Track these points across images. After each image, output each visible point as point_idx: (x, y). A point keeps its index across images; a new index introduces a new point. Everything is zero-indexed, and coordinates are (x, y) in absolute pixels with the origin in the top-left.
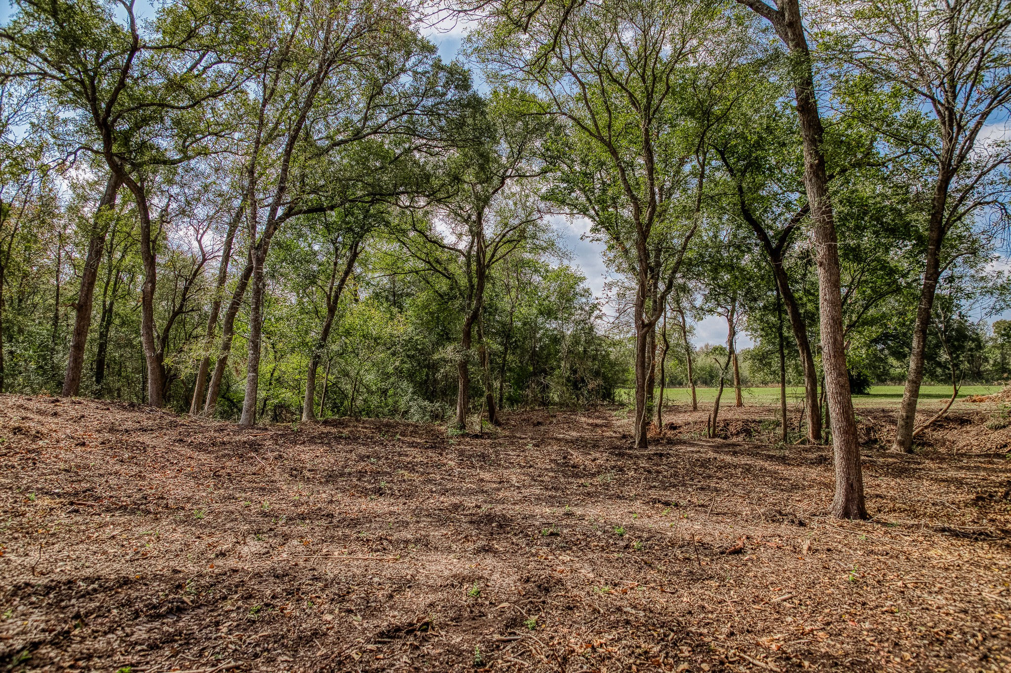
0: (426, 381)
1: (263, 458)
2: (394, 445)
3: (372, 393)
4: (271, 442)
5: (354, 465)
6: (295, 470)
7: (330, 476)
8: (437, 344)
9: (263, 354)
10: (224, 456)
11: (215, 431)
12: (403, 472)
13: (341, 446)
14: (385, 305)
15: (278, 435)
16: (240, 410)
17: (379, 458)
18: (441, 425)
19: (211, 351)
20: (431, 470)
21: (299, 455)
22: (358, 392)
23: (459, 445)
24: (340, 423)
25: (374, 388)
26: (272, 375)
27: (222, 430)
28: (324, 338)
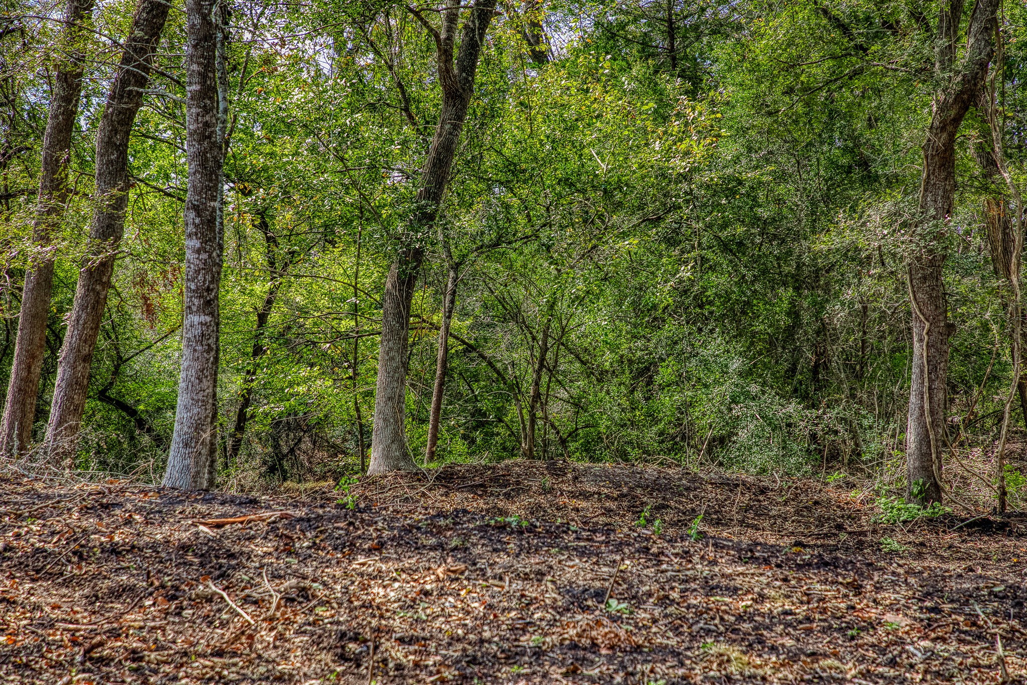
0: (790, 332)
1: (246, 600)
2: (686, 555)
3: (602, 376)
4: (269, 547)
5: (553, 623)
6: (356, 639)
7: (474, 661)
8: (827, 199)
9: (230, 244)
10: (117, 593)
11: (85, 511)
12: (723, 647)
13: (503, 559)
14: (638, 69)
15: (292, 522)
16: (161, 441)
17: (637, 600)
18: (851, 486)
19: (61, 241)
20: (822, 644)
21: (364, 588)
22: (553, 371)
23: (920, 556)
24: (495, 480)
25: (607, 359)
26: (262, 318)
27: (106, 507)
28: (434, 194)
